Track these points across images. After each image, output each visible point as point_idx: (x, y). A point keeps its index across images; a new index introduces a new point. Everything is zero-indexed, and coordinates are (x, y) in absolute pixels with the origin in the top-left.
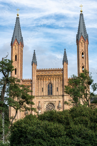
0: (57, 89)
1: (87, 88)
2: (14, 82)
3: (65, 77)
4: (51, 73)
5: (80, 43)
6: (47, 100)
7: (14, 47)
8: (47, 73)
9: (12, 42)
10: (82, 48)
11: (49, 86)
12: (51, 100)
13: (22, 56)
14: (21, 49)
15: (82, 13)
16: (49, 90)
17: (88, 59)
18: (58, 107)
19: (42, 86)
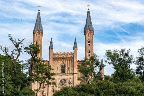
0: (68, 69)
1: (95, 68)
2: (40, 62)
3: (75, 59)
4: (64, 56)
5: (87, 33)
6: (61, 77)
7: (35, 35)
8: (61, 56)
9: (34, 31)
10: (89, 38)
11: (62, 66)
12: (64, 77)
13: (42, 42)
14: (41, 37)
15: (89, 10)
16: (62, 70)
17: (93, 46)
18: (69, 82)
19: (57, 65)
